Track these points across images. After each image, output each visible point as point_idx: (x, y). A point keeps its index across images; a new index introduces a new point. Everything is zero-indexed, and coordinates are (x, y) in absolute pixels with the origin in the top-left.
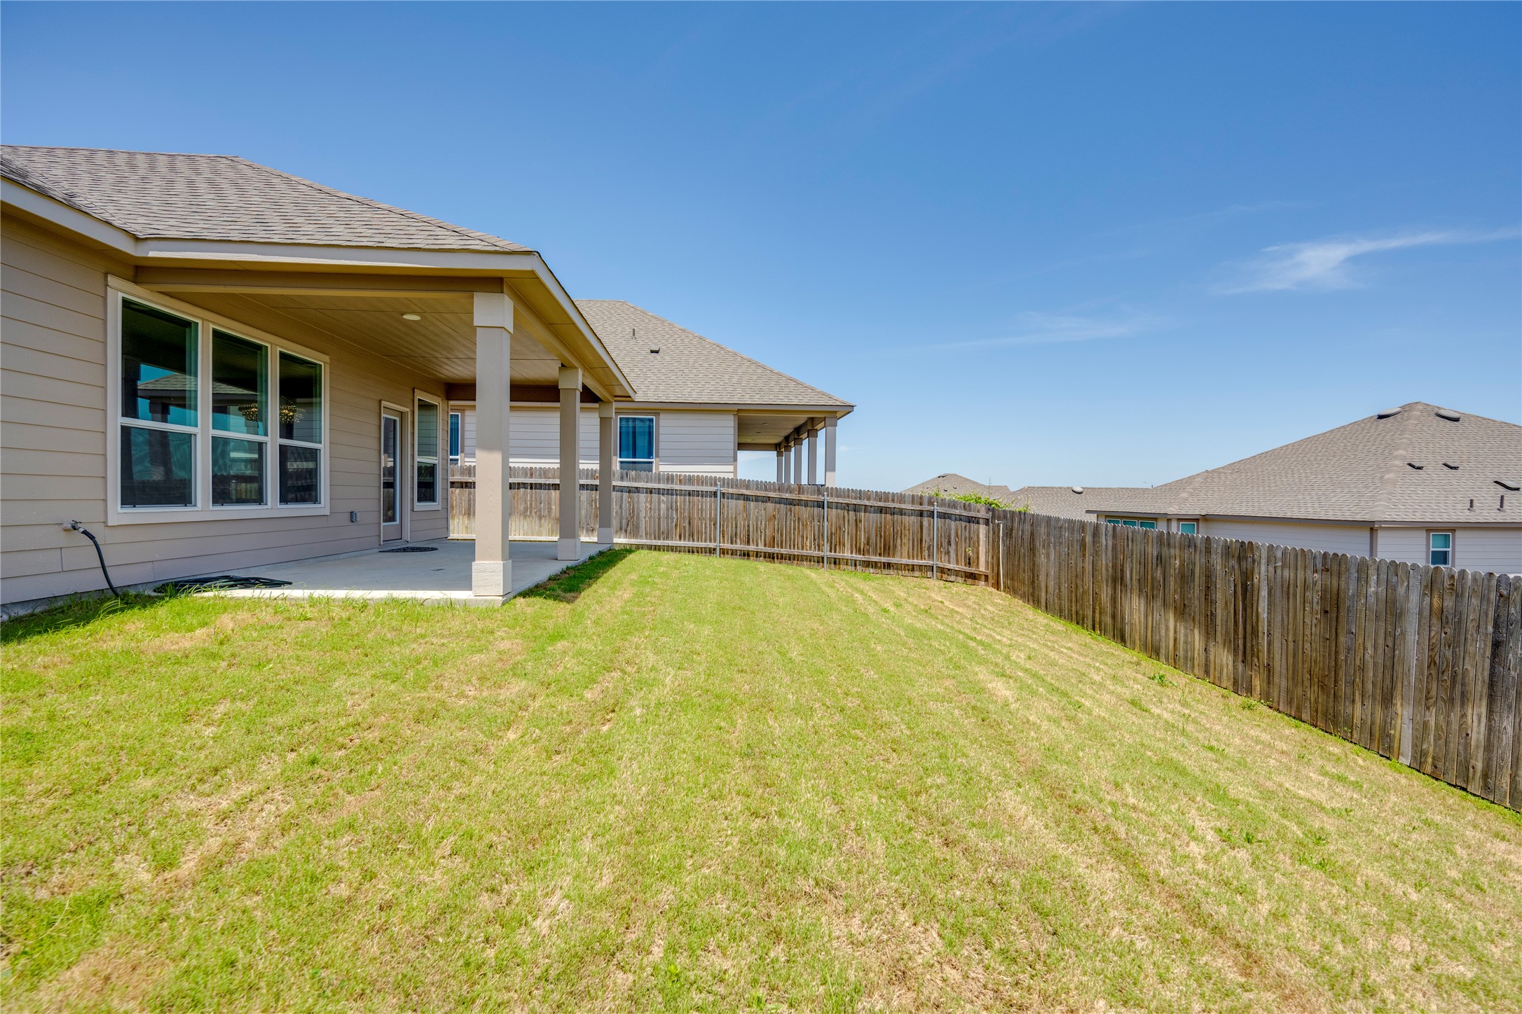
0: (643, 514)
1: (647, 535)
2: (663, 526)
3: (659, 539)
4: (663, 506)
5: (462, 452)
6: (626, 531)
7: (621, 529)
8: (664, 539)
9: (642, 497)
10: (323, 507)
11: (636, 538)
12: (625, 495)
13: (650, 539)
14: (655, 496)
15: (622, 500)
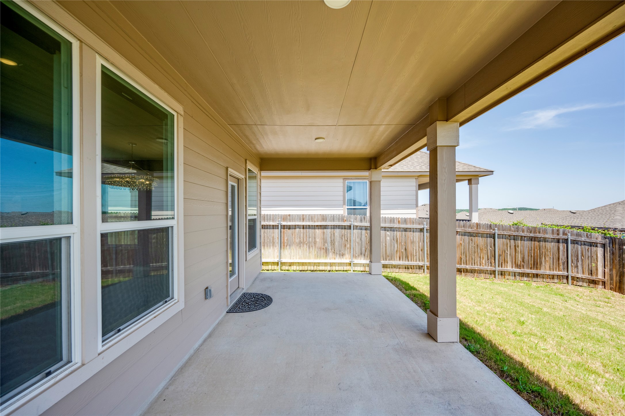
2: (389, 252)
3: (386, 260)
4: (388, 239)
6: (365, 255)
7: (361, 254)
8: (389, 260)
12: (364, 232)
14: (383, 232)
15: (361, 235)
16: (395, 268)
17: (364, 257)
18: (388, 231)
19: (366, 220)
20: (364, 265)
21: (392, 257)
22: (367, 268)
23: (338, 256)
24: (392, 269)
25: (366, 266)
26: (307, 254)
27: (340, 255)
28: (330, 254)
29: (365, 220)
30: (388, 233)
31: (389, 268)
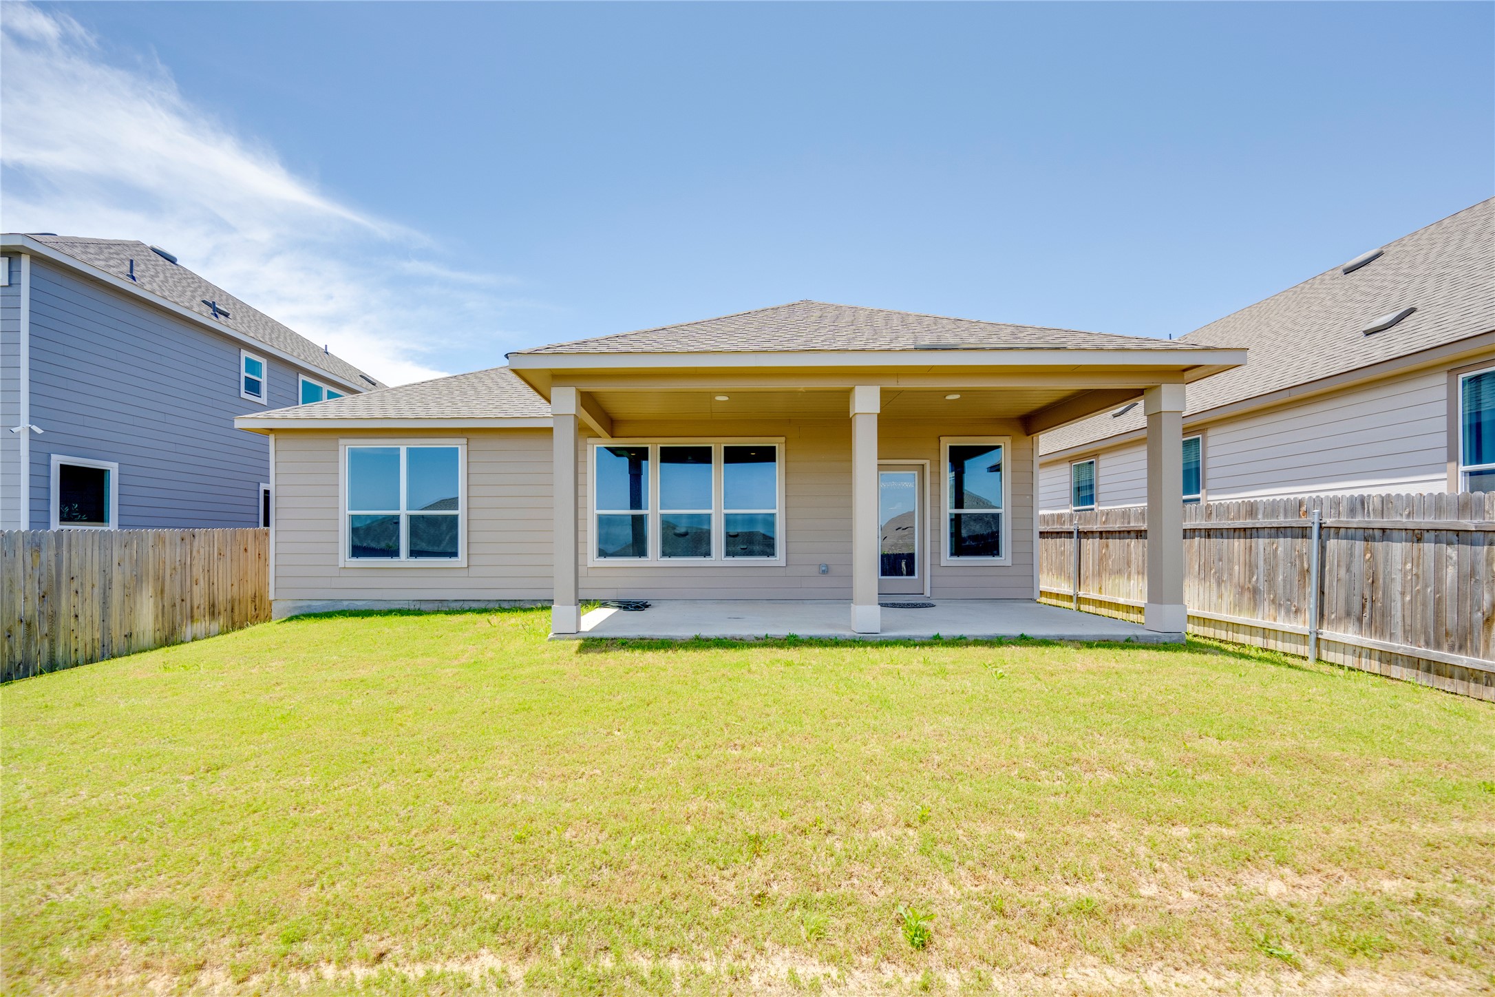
0: (1397, 588)
1: (1409, 634)
2: (1451, 618)
3: (1438, 646)
4: (1451, 573)
5: (1204, 488)
6: (1360, 620)
7: (1348, 614)
8: (1452, 649)
9: (1398, 549)
10: (780, 558)
11: (1382, 635)
12: (1359, 545)
13: (1415, 642)
14: (1429, 548)
15: (1351, 555)
16: (1477, 681)
17: (1357, 624)
18: (1449, 543)
19: (1368, 510)
20: (1357, 652)
21: (1466, 640)
22: (1366, 662)
23: (1283, 613)
24: (1466, 683)
25: (1364, 654)
26: (1214, 598)
27: (1288, 611)
28: (1266, 603)
29: (1364, 508)
30: (1452, 552)
31: (1451, 677)
